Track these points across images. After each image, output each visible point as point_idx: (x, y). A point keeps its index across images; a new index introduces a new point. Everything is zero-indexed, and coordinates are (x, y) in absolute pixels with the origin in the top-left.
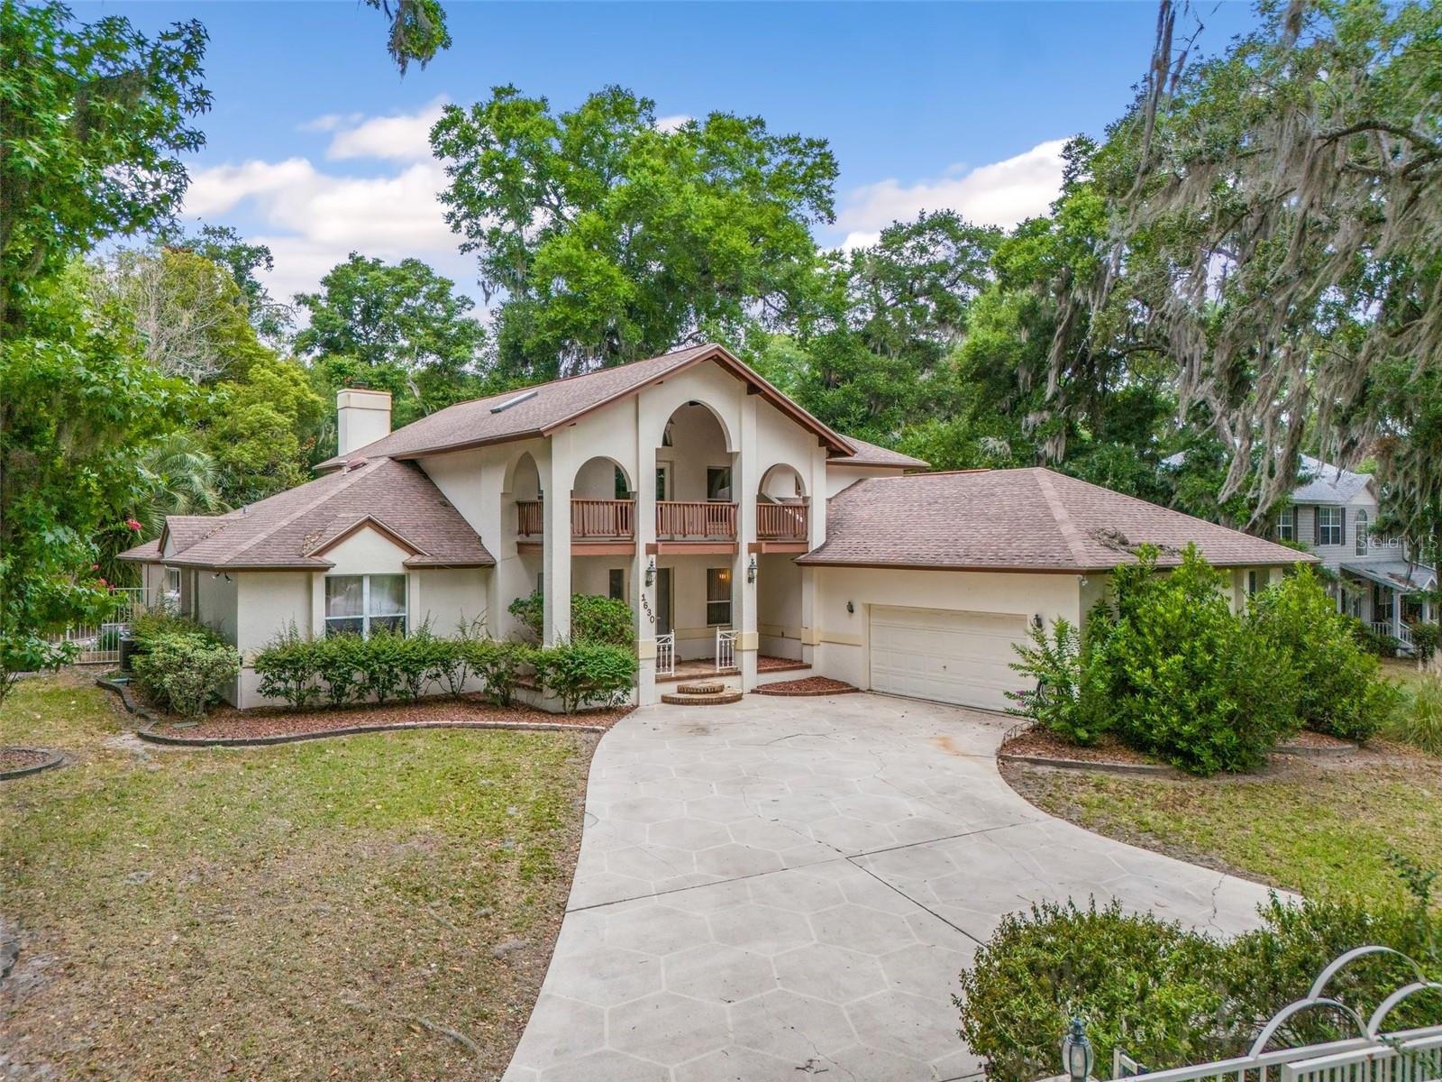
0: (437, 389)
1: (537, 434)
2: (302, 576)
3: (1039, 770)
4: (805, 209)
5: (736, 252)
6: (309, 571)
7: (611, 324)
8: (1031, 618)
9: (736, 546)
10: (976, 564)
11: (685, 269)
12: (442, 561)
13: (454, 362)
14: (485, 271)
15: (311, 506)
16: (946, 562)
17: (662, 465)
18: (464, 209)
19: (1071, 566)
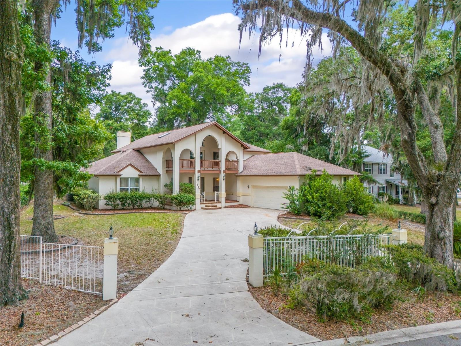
0: (137, 130)
1: (172, 143)
2: (114, 177)
3: (286, 219)
4: (242, 82)
5: (222, 94)
6: (116, 176)
7: (189, 113)
8: (288, 187)
9: (220, 171)
10: (276, 174)
11: (209, 99)
12: (147, 174)
13: (142, 123)
14: (153, 98)
15: (115, 161)
16: (270, 174)
17: (202, 151)
18: (147, 81)
19: (296, 174)
